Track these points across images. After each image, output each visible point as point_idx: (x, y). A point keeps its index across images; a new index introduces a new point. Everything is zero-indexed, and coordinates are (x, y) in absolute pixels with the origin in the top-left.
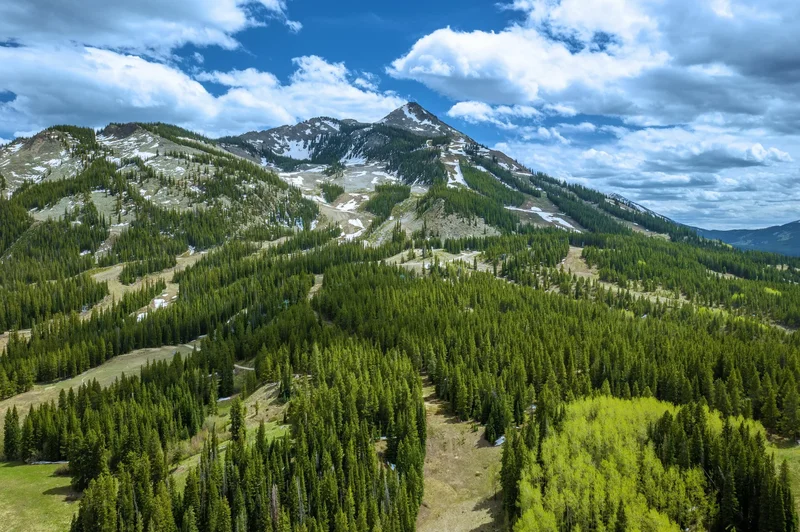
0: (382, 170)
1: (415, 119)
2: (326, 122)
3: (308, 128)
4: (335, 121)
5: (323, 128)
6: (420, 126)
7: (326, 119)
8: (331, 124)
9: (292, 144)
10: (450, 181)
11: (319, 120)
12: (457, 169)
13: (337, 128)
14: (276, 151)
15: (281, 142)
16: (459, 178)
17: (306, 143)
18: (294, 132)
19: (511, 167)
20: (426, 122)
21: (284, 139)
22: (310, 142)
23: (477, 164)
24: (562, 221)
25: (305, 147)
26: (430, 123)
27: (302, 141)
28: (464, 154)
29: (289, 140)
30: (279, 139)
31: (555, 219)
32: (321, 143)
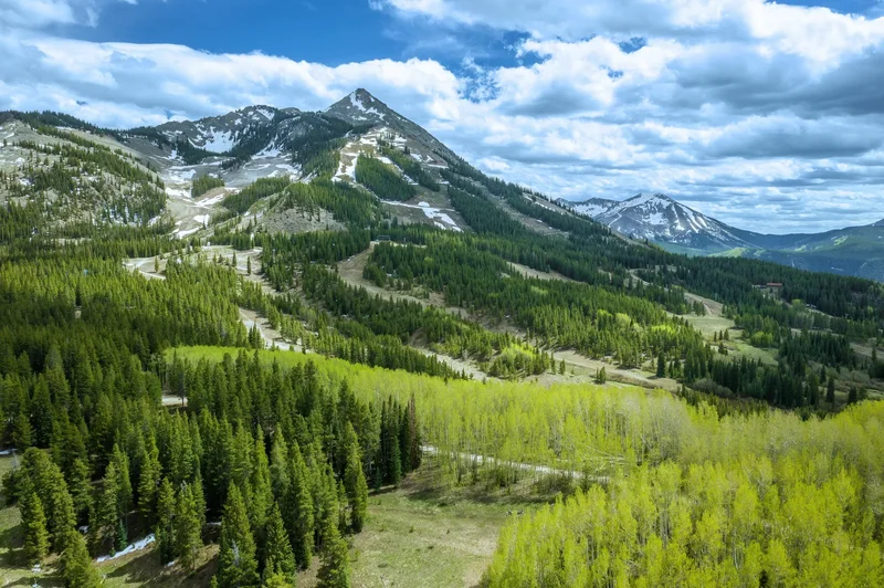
0: (288, 163)
1: (361, 108)
2: (261, 111)
3: (238, 117)
4: (270, 110)
5: (256, 118)
6: (363, 115)
7: (263, 107)
8: (265, 113)
9: (218, 135)
10: (339, 173)
11: (254, 109)
12: (354, 161)
13: (270, 116)
14: (196, 144)
15: (205, 133)
16: (350, 171)
17: (233, 134)
18: (221, 123)
19: (425, 158)
20: (372, 110)
21: (209, 130)
22: (237, 132)
23: (384, 155)
24: (445, 218)
25: (231, 138)
26: (375, 111)
27: (230, 132)
28: (375, 144)
29: (215, 131)
30: (204, 129)
31: (439, 215)
32: (248, 133)
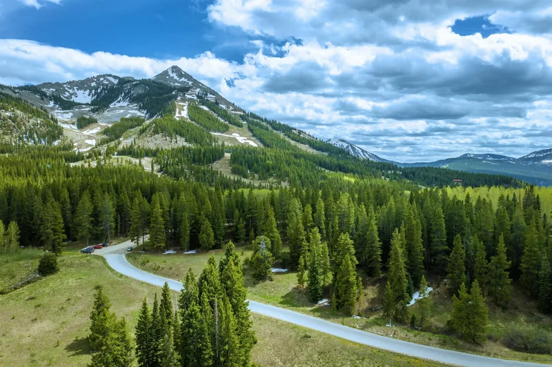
0: (136, 109)
1: (176, 78)
2: (109, 78)
3: (94, 81)
4: (115, 77)
5: (105, 82)
6: (178, 82)
7: (110, 75)
8: (112, 79)
9: (80, 93)
10: (177, 115)
11: (104, 76)
12: (185, 108)
13: (116, 82)
14: (65, 98)
15: (71, 91)
16: (185, 114)
17: (91, 92)
18: (83, 85)
19: (229, 108)
20: (183, 79)
21: (73, 89)
22: (93, 92)
23: (203, 105)
24: (252, 143)
25: (89, 95)
26: (186, 80)
27: (88, 91)
28: (195, 98)
29: (78, 89)
30: (70, 88)
31: (247, 141)
32: (101, 92)
